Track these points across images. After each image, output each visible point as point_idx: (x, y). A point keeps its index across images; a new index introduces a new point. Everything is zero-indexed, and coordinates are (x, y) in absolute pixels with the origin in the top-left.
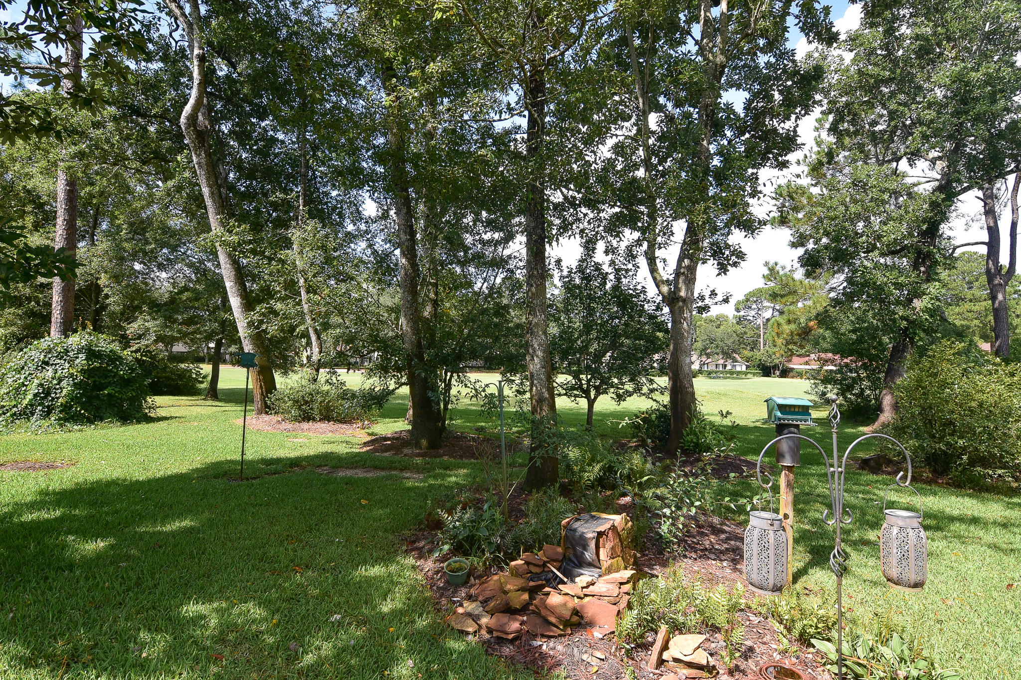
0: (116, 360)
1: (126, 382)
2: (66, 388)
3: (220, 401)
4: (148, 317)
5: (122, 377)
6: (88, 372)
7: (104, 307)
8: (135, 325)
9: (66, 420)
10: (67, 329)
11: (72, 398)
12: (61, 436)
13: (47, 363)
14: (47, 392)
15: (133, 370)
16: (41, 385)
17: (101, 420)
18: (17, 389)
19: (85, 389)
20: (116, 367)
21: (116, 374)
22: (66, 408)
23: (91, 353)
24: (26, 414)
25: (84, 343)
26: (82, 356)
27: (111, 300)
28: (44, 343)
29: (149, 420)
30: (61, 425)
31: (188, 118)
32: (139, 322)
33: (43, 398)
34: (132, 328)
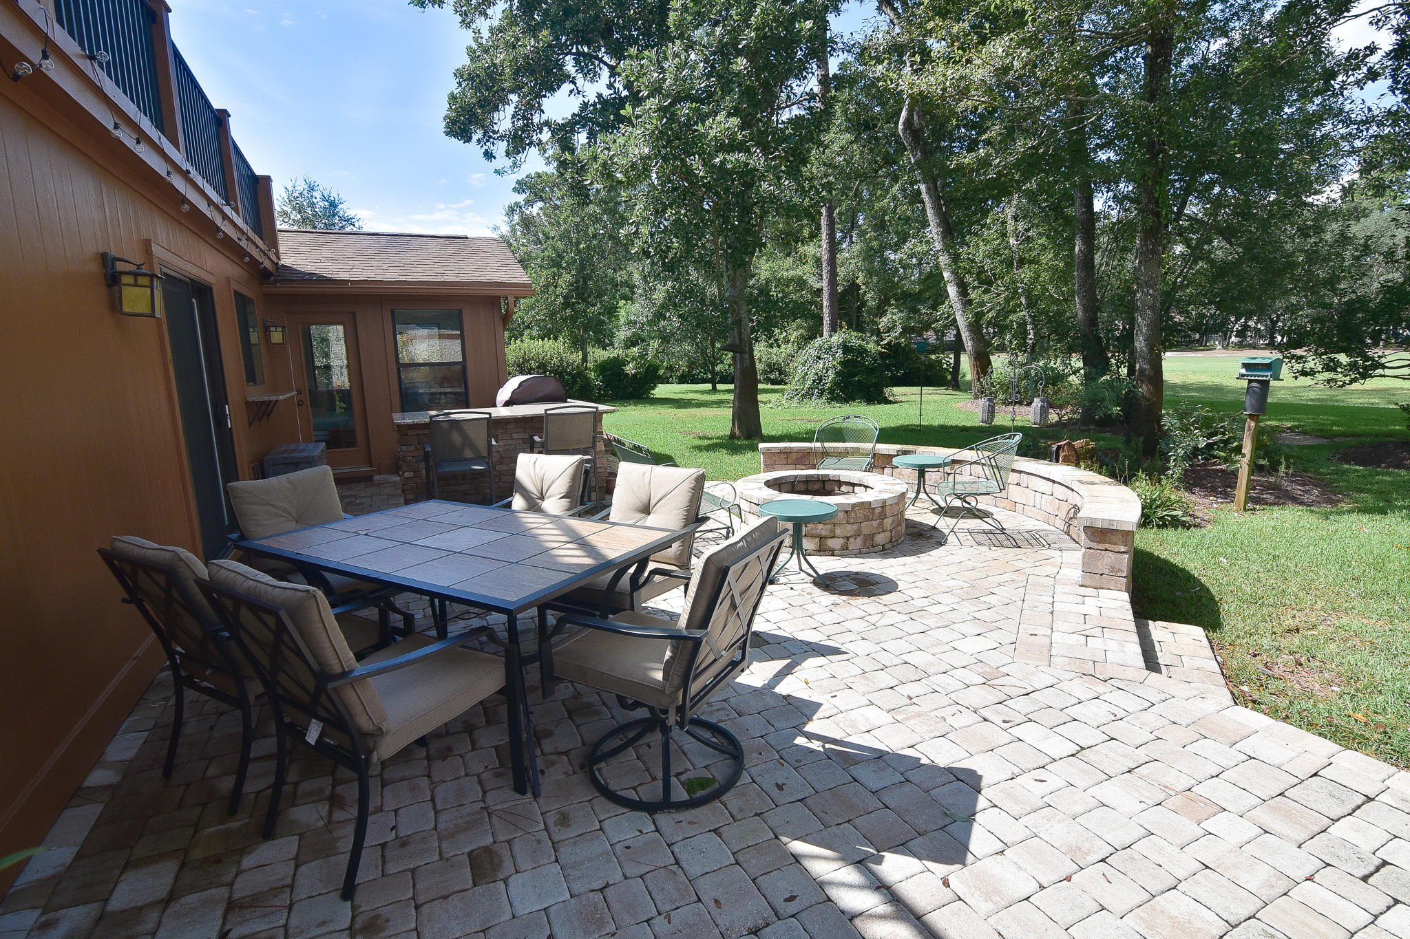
0: (863, 352)
1: (871, 371)
2: (831, 375)
3: (961, 391)
4: (895, 311)
5: (867, 367)
6: (844, 363)
7: (864, 303)
8: (885, 319)
9: (832, 399)
10: (833, 330)
11: (835, 383)
12: (829, 409)
13: (819, 358)
14: (820, 379)
15: (875, 361)
16: (816, 374)
17: (854, 400)
18: (803, 377)
19: (843, 377)
20: (863, 358)
21: (864, 364)
22: (831, 391)
23: (846, 349)
24: (808, 395)
25: (841, 340)
26: (840, 351)
27: (868, 296)
28: (818, 342)
29: (887, 402)
30: (829, 403)
31: (904, 124)
32: (889, 315)
33: (818, 384)
34: (884, 322)
